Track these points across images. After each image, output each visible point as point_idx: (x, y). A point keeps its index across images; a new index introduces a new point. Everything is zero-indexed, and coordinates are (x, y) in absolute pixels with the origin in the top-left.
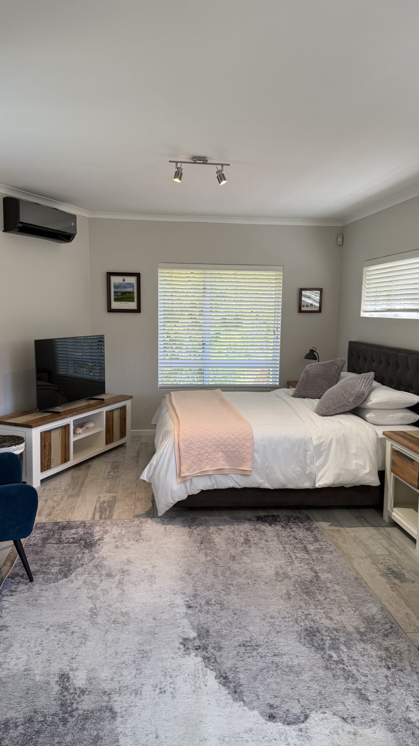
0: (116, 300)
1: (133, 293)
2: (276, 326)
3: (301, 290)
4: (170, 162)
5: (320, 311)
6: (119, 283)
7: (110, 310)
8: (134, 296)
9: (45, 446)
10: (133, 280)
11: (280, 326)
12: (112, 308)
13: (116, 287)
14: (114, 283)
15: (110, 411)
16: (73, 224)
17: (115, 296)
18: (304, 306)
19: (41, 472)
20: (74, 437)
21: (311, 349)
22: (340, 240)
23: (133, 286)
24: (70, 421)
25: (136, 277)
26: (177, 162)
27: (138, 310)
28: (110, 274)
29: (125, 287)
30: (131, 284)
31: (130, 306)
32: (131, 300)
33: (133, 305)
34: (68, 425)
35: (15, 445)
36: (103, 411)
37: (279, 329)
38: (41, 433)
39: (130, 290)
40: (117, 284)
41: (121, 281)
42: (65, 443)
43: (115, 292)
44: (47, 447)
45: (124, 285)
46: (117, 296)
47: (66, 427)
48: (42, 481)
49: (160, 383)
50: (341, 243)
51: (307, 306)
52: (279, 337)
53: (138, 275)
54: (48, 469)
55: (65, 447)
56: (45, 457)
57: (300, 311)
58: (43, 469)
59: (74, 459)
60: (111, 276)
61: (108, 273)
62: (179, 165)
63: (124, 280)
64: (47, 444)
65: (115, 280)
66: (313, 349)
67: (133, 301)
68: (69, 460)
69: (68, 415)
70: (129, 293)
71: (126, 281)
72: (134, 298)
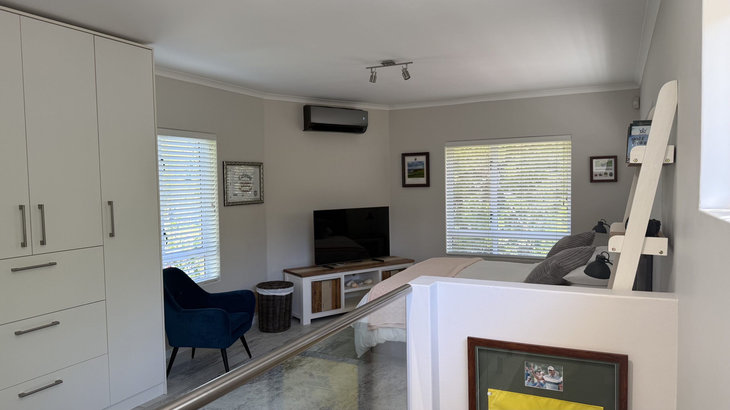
0: (409, 176)
1: (423, 169)
2: (565, 197)
3: (592, 159)
4: (367, 68)
5: (616, 180)
6: (411, 162)
7: (405, 185)
8: (424, 172)
9: (315, 293)
10: (423, 159)
11: (570, 196)
12: (406, 184)
13: (409, 165)
14: (408, 162)
15: (386, 271)
16: (364, 118)
17: (408, 173)
18: (596, 175)
19: (312, 313)
20: (345, 289)
21: (600, 221)
22: (636, 103)
23: (423, 164)
24: (341, 275)
25: (425, 156)
26: (372, 68)
27: (428, 185)
28: (404, 155)
29: (416, 165)
30: (421, 162)
31: (421, 181)
32: (421, 176)
33: (423, 180)
34: (339, 279)
35: (281, 288)
36: (377, 271)
37: (570, 200)
38: (312, 282)
39: (420, 167)
40: (410, 163)
41: (414, 160)
42: (336, 293)
43: (408, 170)
44: (318, 294)
45: (415, 163)
46: (410, 173)
47: (338, 281)
48: (312, 320)
49: (448, 251)
50: (638, 107)
51: (600, 175)
52: (570, 208)
53: (427, 154)
54: (318, 312)
55: (336, 297)
56: (315, 301)
57: (592, 181)
58: (314, 311)
59: (345, 308)
60: (405, 157)
61: (402, 154)
62: (373, 70)
63: (416, 160)
64: (317, 291)
65: (409, 160)
66: (602, 221)
67: (423, 177)
68: (340, 307)
69: (338, 271)
70: (420, 170)
71: (417, 160)
72: (424, 174)
